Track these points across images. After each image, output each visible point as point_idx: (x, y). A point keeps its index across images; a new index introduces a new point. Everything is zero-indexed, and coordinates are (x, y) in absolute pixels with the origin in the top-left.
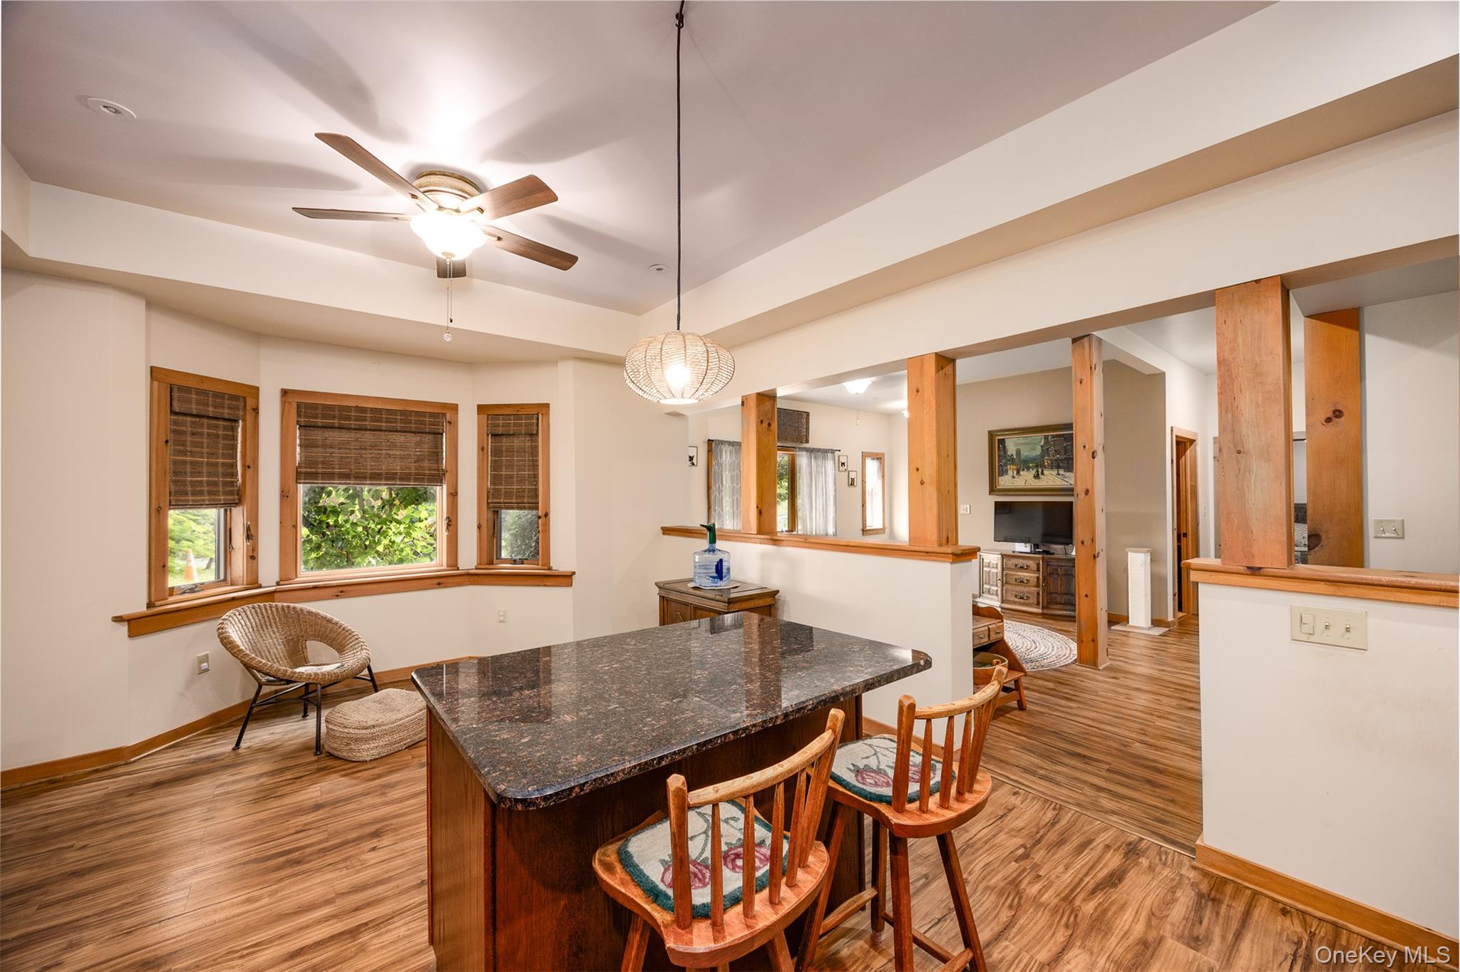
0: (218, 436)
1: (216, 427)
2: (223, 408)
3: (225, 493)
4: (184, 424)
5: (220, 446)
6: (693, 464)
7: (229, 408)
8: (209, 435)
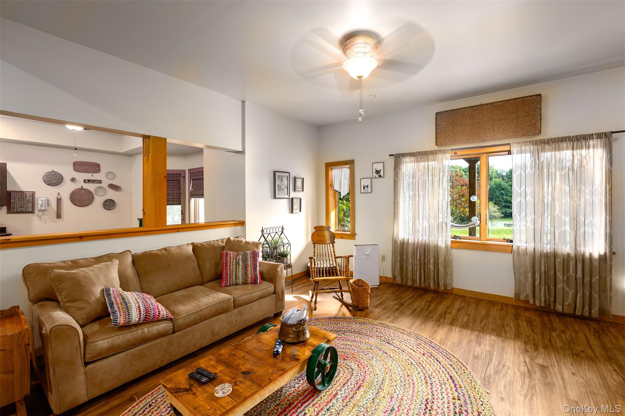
0: (175, 185)
1: (174, 183)
2: (174, 177)
3: (177, 201)
4: (170, 183)
5: (176, 188)
6: (380, 176)
7: (176, 177)
8: (172, 185)
